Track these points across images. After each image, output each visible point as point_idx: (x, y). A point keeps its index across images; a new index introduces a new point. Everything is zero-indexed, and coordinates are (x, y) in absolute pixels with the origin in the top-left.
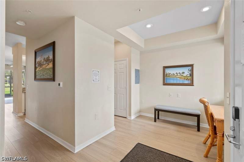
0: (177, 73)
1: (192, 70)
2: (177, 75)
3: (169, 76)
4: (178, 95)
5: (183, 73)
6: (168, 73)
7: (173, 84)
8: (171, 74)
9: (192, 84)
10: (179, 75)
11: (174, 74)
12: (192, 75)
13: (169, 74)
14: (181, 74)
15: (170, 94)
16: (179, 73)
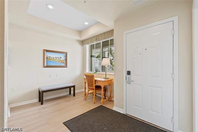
0: (56, 57)
1: (66, 56)
2: (56, 59)
3: (50, 59)
4: (56, 75)
5: (61, 58)
6: (49, 56)
7: (53, 67)
8: (52, 58)
9: (66, 66)
10: (57, 59)
11: (53, 58)
12: (66, 60)
13: (49, 58)
14: (60, 59)
15: (50, 75)
16: (58, 58)
